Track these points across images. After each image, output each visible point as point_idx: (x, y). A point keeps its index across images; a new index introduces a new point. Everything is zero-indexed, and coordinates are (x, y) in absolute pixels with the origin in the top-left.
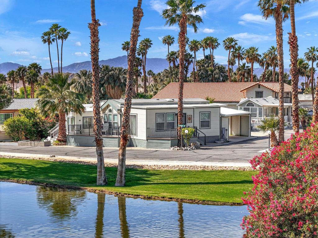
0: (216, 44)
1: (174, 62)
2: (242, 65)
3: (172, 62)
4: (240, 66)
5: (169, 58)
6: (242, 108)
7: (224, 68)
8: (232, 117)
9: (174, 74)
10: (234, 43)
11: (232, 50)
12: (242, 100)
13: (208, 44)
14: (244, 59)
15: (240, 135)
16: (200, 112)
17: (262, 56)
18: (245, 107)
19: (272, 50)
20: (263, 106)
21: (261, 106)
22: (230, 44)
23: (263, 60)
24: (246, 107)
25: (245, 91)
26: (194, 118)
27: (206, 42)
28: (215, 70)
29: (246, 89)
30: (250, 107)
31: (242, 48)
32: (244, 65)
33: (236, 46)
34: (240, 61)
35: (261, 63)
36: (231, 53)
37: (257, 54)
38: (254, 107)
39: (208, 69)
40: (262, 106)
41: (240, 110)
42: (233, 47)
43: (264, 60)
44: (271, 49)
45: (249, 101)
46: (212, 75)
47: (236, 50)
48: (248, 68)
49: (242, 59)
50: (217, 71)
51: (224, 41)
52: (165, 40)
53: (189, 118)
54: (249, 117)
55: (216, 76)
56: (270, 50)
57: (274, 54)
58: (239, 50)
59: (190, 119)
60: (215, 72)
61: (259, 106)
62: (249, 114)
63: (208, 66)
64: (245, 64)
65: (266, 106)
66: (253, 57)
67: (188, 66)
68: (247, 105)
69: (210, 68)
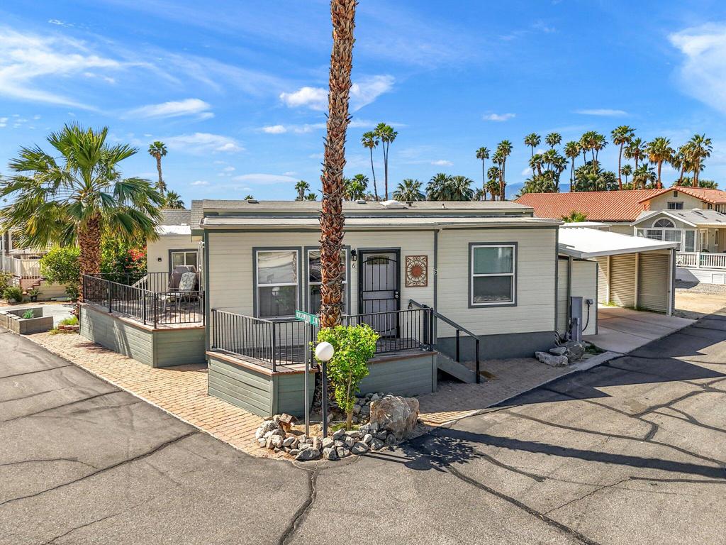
0: (603, 143)
1: (539, 169)
2: (642, 166)
3: (537, 170)
4: (638, 168)
5: (532, 163)
6: (642, 231)
7: (612, 175)
8: (612, 259)
9: (539, 184)
10: (629, 134)
11: (626, 144)
12: (644, 214)
13: (589, 142)
14: (645, 157)
15: (639, 309)
16: (470, 244)
17: (677, 152)
18: (650, 229)
19: (695, 140)
20: (699, 227)
21: (693, 227)
22: (623, 136)
23: (678, 157)
24: (653, 228)
25: (648, 202)
26: (436, 267)
27: (585, 140)
28: (598, 178)
29: (650, 198)
30: (664, 229)
31: (642, 142)
32: (646, 166)
33: (633, 140)
34: (639, 160)
35: (676, 162)
36: (624, 150)
37: (670, 149)
38: (675, 229)
39: (588, 176)
40: (695, 226)
41: (638, 235)
42: (628, 140)
43: (681, 157)
44: (693, 139)
45: (662, 215)
46: (595, 185)
47: (632, 144)
48: (651, 171)
49: (642, 157)
50: (602, 178)
51: (613, 132)
52: (528, 140)
53: (413, 268)
54: (667, 256)
55: (600, 186)
56: (692, 141)
57: (699, 146)
58: (637, 145)
59: (416, 271)
60: (598, 180)
61: (686, 226)
62: (669, 249)
63: (589, 173)
64: (647, 164)
65: (704, 227)
66: (662, 153)
67: (559, 173)
68: (656, 225)
69: (591, 175)
